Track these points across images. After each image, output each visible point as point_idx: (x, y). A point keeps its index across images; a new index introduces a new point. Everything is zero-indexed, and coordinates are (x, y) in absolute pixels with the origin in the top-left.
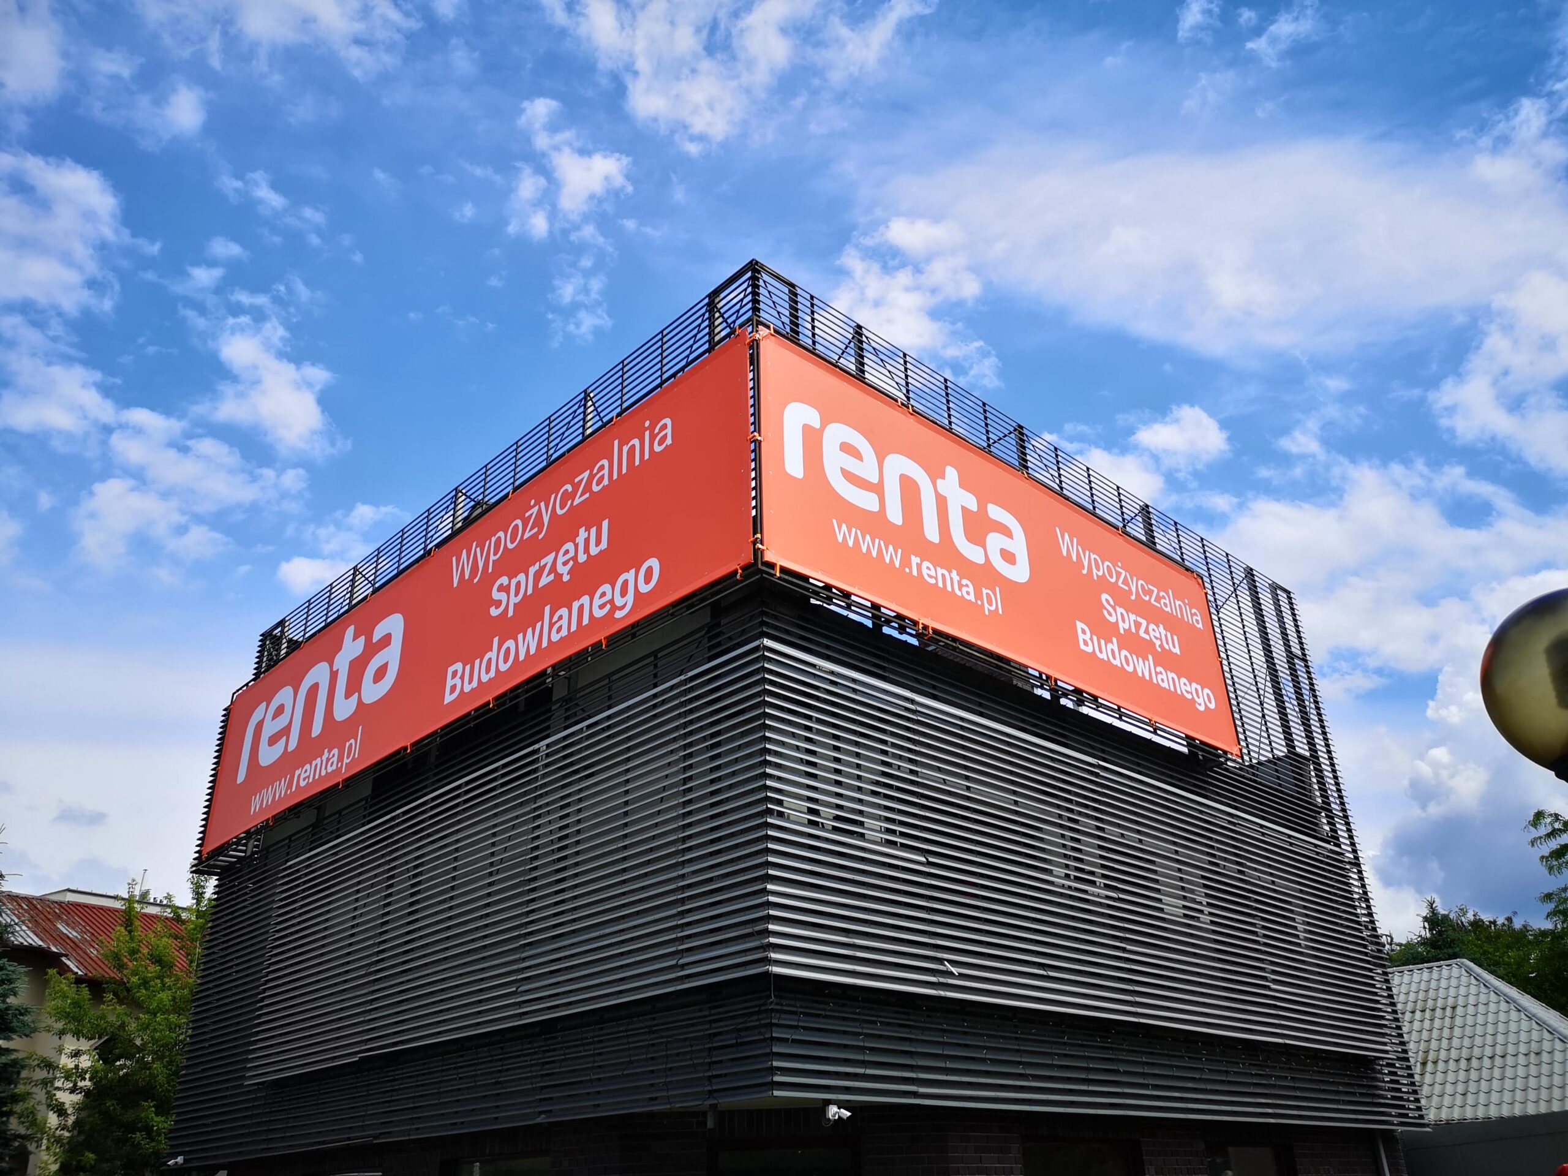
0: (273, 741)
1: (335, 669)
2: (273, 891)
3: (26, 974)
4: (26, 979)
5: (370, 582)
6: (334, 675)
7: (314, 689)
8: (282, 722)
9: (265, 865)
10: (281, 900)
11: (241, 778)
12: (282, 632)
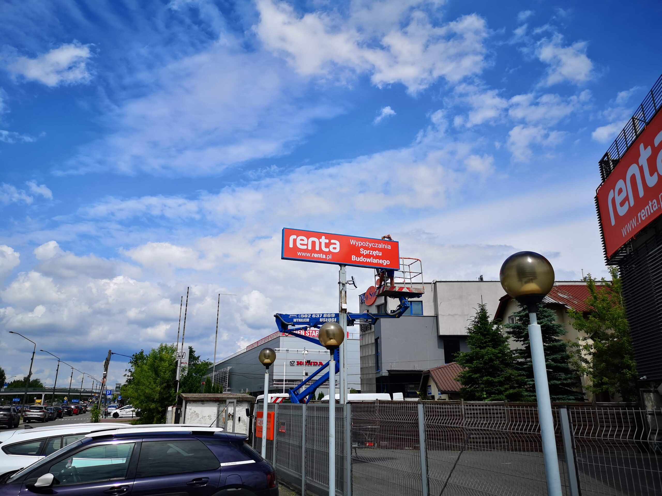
0: (622, 204)
1: (640, 165)
2: (646, 266)
3: (555, 313)
4: (556, 314)
5: (643, 121)
6: (641, 168)
7: (633, 178)
8: (623, 195)
9: (638, 256)
10: (652, 269)
11: (613, 223)
12: (608, 158)
